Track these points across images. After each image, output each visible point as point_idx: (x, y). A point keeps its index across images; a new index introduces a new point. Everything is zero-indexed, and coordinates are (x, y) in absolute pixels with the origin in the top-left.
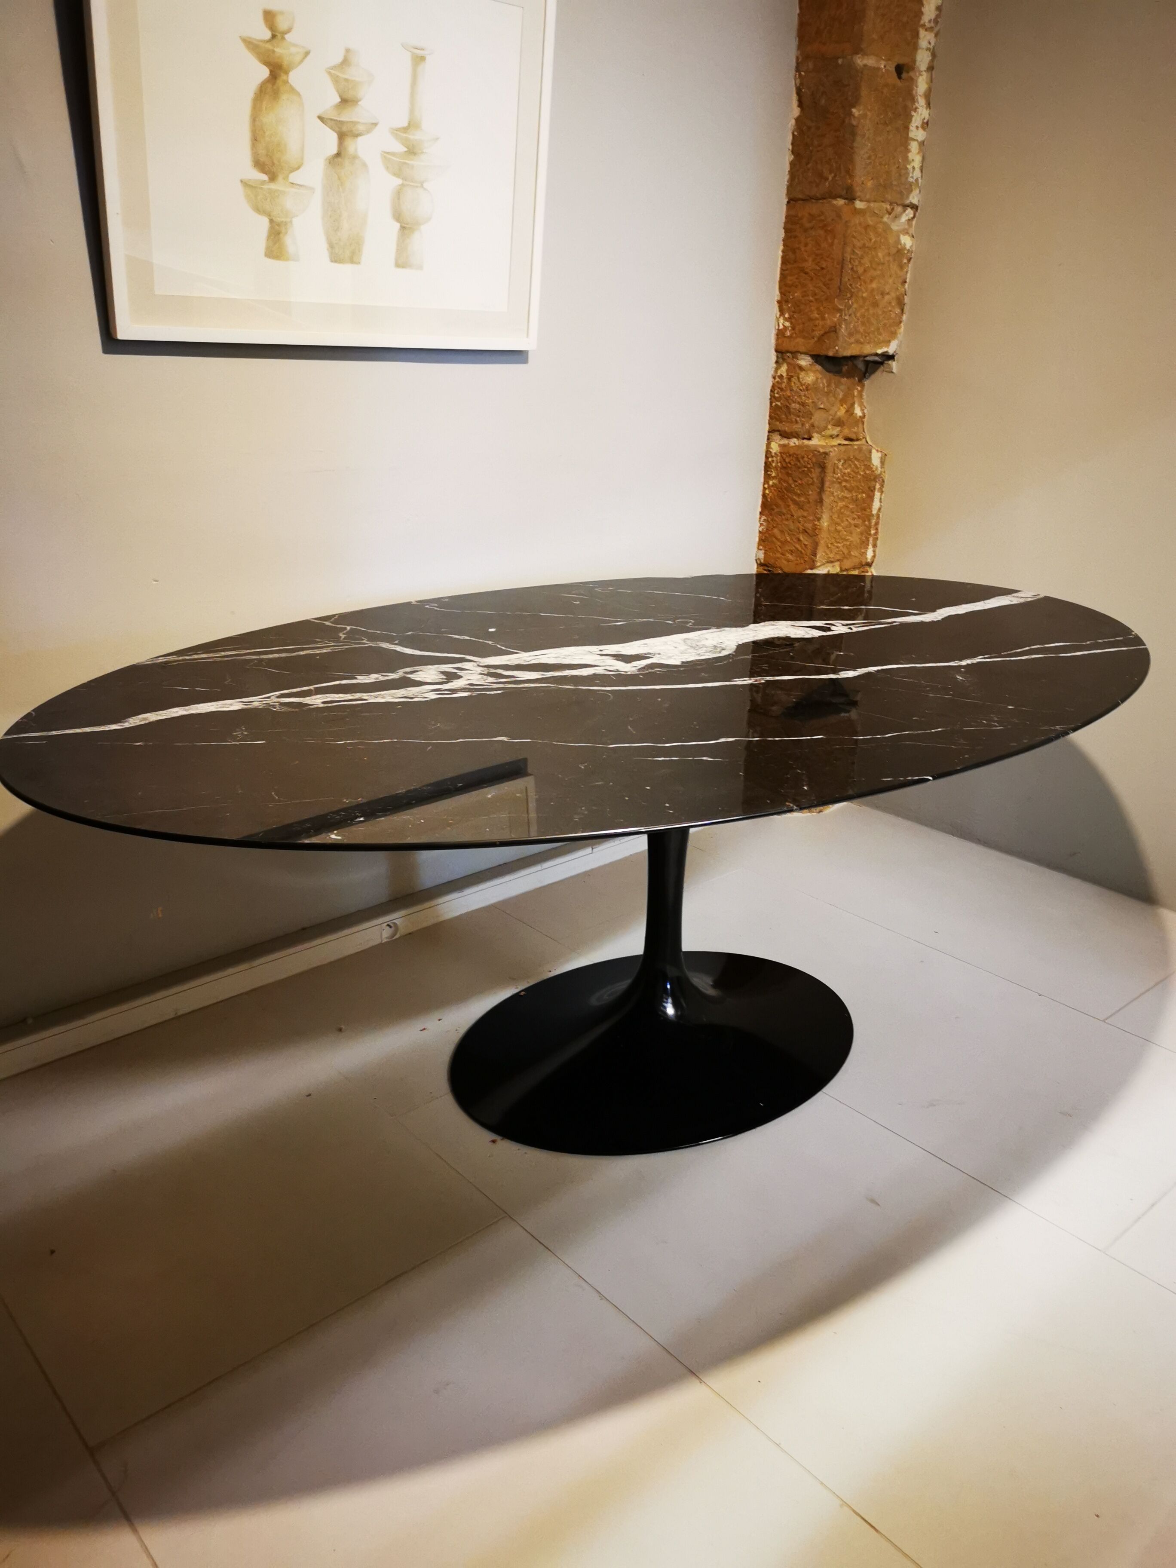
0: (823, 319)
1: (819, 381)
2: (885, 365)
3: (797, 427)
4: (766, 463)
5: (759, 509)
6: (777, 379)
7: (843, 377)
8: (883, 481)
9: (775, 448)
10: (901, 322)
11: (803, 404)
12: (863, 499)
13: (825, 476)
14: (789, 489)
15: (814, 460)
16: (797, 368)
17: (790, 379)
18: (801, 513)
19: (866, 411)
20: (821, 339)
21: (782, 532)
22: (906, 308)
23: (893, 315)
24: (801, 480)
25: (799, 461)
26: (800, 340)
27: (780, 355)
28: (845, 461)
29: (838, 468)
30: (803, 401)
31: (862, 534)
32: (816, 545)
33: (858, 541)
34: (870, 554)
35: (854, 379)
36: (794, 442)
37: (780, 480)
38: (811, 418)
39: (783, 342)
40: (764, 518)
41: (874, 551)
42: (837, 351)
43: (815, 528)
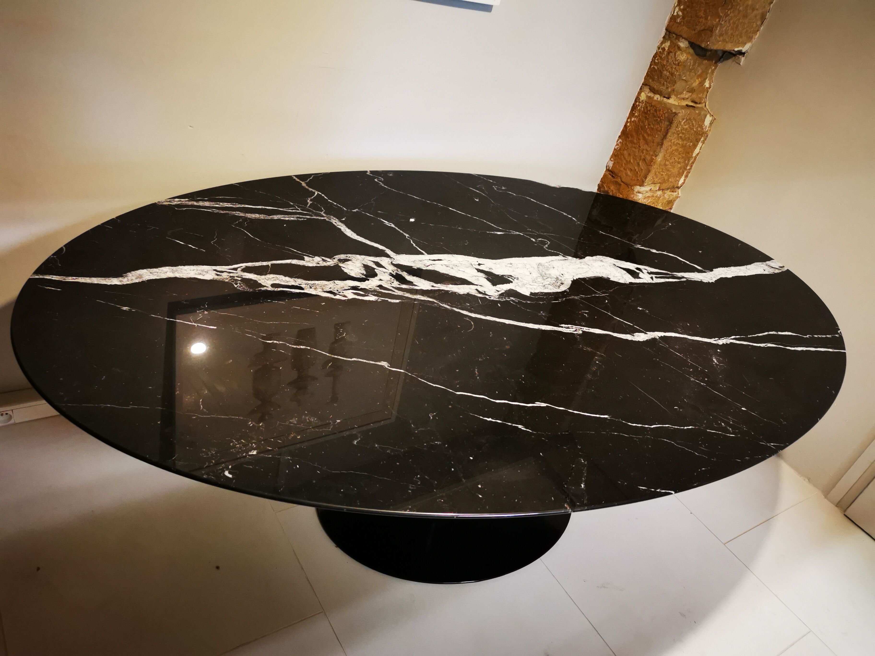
0: (706, 19)
1: (689, 61)
2: (736, 57)
3: (663, 88)
4: (634, 105)
5: (619, 134)
6: (660, 50)
7: (705, 59)
8: (707, 136)
9: (643, 97)
10: (758, 31)
11: (672, 74)
12: (690, 146)
13: (670, 128)
14: (643, 128)
15: (666, 115)
16: (676, 47)
17: (669, 53)
18: (646, 147)
19: (712, 84)
20: (700, 32)
21: (629, 154)
22: (766, 22)
23: (755, 25)
24: (653, 125)
25: (656, 112)
26: (685, 28)
27: (668, 33)
28: (687, 120)
29: (680, 124)
30: (673, 72)
31: (680, 168)
32: (649, 171)
33: (677, 173)
34: (681, 181)
35: (712, 61)
36: (657, 97)
37: (640, 120)
38: (674, 86)
39: (673, 25)
40: (620, 140)
41: (685, 180)
42: (708, 45)
43: (652, 160)
